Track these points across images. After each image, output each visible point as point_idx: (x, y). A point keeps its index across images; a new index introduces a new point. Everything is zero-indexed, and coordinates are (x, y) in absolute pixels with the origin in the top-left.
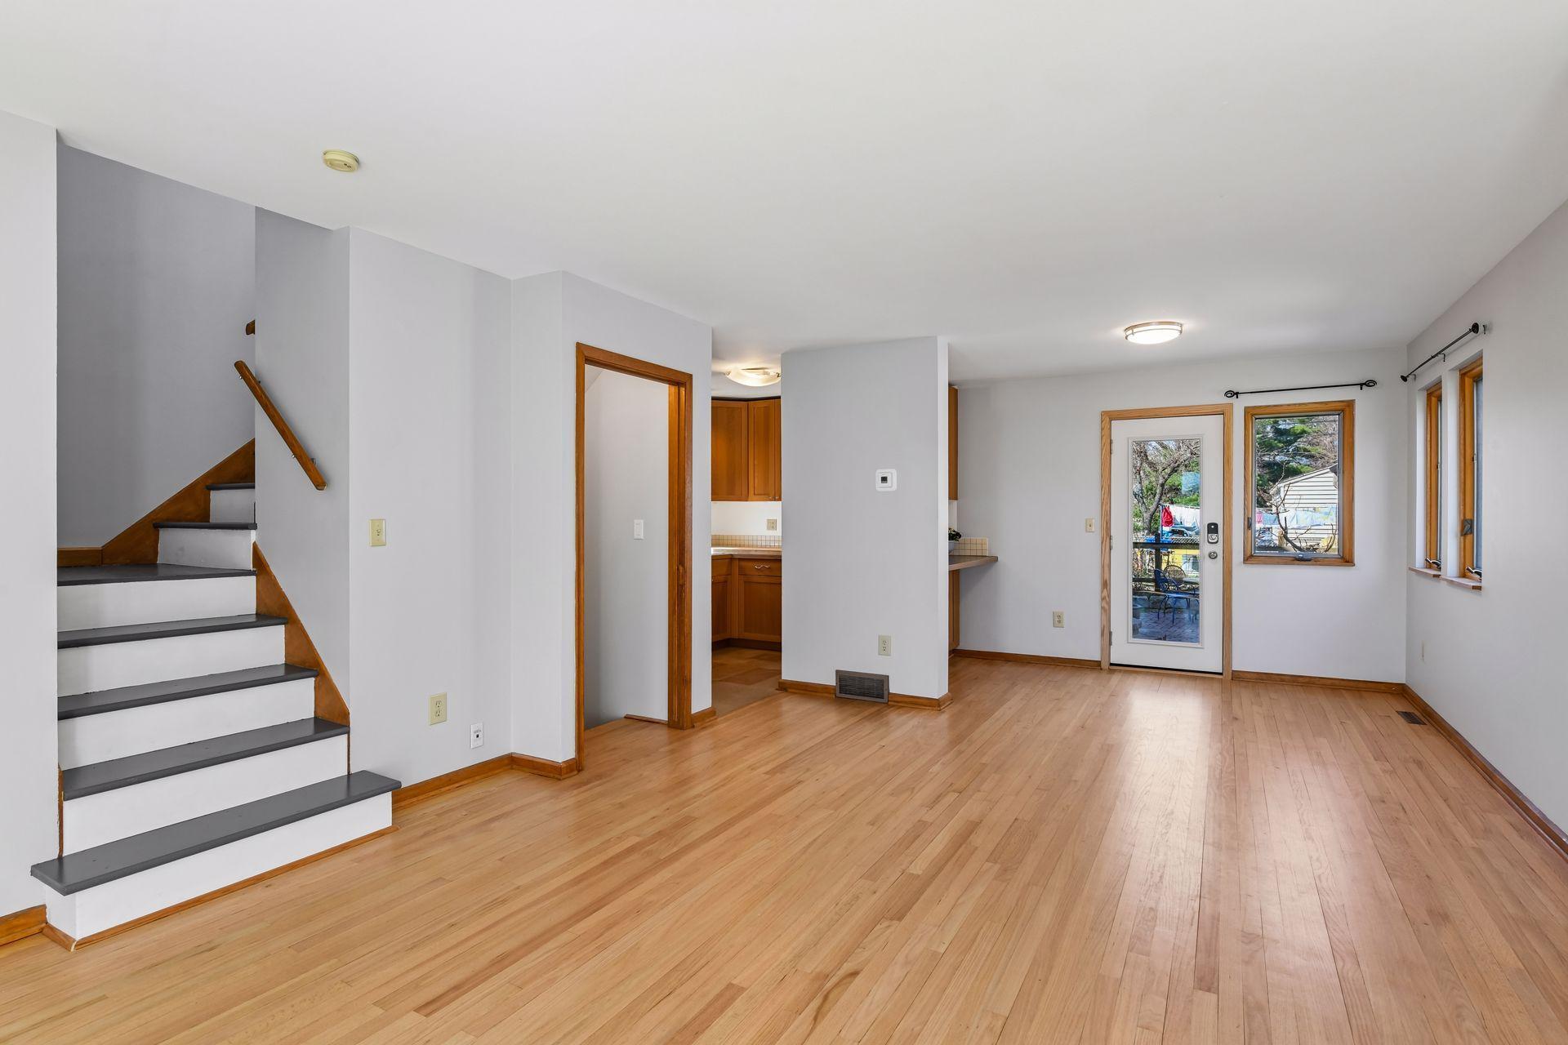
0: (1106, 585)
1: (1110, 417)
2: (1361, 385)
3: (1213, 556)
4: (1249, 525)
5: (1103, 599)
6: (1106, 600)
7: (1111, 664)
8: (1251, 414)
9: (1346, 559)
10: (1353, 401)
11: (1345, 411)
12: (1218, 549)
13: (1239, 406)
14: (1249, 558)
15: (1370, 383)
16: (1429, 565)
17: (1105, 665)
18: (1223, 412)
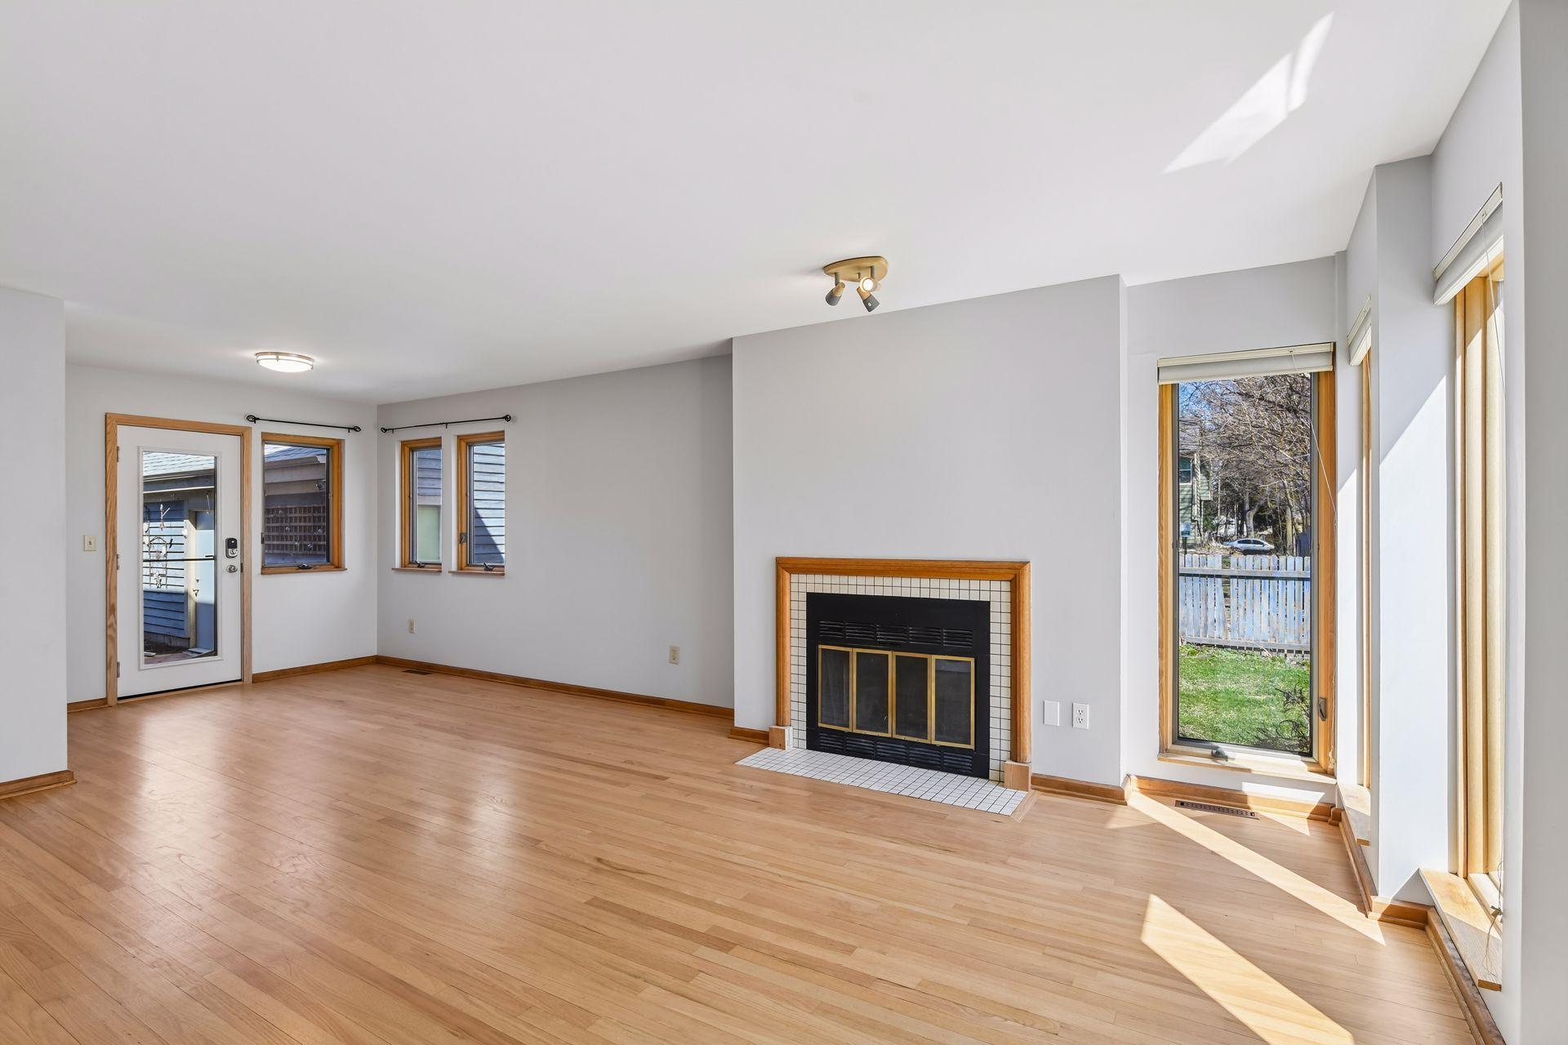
0: (111, 610)
1: (117, 421)
2: (349, 429)
3: (232, 570)
5: (107, 627)
6: (111, 628)
7: (119, 699)
9: (336, 566)
10: (343, 440)
11: (333, 447)
12: (237, 562)
13: (257, 430)
14: (267, 569)
15: (356, 429)
16: (408, 564)
17: (112, 701)
18: (241, 434)
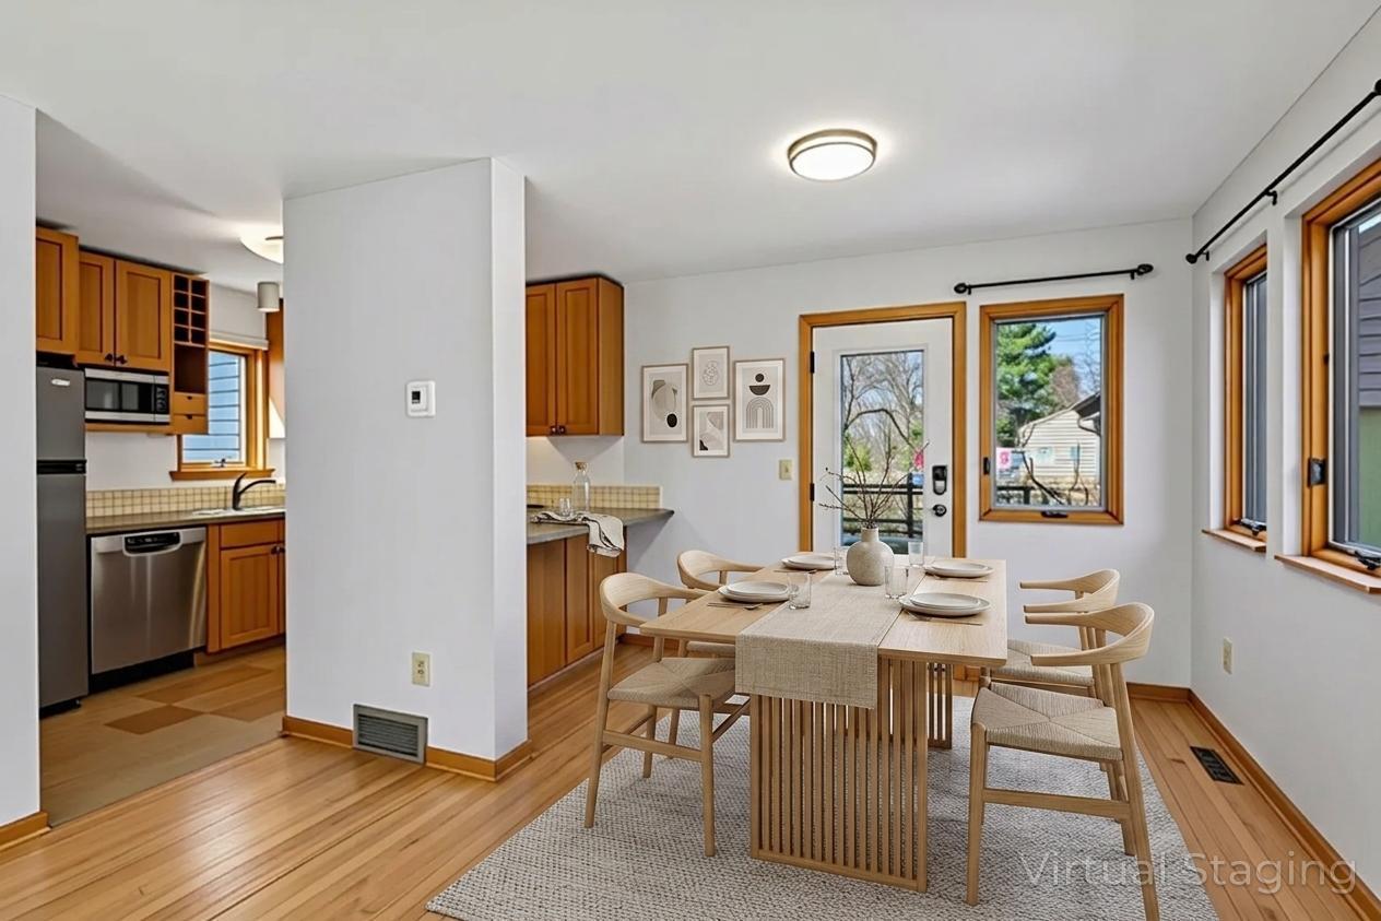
1: (810, 322)
2: (1131, 272)
3: (939, 511)
4: (986, 466)
8: (991, 316)
9: (1114, 516)
10: (1122, 295)
11: (1109, 310)
12: (946, 500)
13: (974, 302)
14: (986, 515)
15: (1145, 269)
16: (1231, 523)
18: (954, 314)
